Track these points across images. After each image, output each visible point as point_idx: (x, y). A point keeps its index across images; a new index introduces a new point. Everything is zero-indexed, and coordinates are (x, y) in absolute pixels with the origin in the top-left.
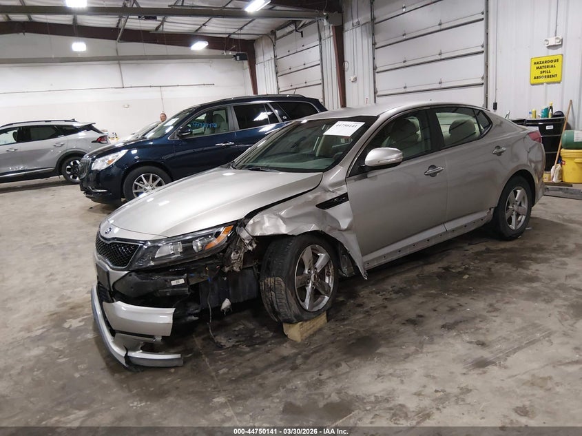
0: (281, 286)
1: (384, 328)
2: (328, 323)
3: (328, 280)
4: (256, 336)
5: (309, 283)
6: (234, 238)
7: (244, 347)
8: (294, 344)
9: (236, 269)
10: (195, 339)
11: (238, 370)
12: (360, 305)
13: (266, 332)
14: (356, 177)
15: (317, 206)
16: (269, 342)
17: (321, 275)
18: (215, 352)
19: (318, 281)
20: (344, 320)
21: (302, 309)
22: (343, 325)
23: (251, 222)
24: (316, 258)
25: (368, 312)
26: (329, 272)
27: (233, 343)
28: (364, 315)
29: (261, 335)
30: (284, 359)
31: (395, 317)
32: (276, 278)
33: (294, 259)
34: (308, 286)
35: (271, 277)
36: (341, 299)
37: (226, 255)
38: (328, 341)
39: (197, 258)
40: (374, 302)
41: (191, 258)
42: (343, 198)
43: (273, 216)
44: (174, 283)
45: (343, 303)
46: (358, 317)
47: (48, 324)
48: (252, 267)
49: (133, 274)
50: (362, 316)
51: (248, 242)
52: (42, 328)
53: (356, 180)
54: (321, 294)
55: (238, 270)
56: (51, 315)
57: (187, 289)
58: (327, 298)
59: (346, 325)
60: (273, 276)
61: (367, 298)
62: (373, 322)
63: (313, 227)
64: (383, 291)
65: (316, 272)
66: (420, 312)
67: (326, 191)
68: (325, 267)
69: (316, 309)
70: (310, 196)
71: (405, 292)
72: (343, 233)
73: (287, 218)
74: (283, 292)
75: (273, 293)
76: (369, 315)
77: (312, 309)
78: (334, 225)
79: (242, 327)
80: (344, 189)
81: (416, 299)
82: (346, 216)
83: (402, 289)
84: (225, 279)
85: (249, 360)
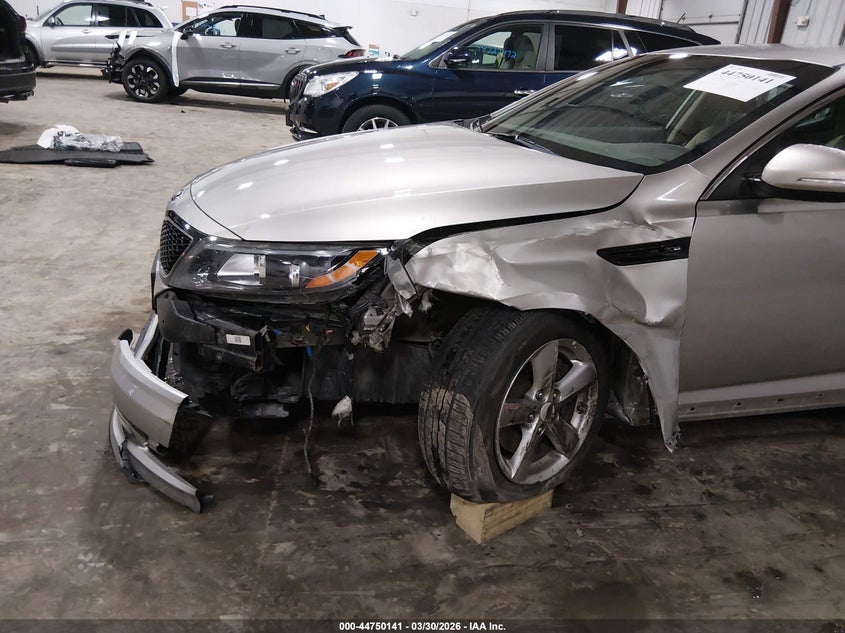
0: (465, 417)
1: (675, 576)
2: (554, 512)
3: (579, 422)
4: (393, 484)
5: (531, 421)
6: (375, 279)
7: (357, 502)
8: (458, 538)
9: (375, 343)
10: (285, 448)
11: (311, 559)
12: (644, 491)
13: (418, 482)
14: (727, 203)
15: (600, 252)
16: (410, 511)
17: (566, 409)
18: (300, 492)
19: (553, 419)
20: (592, 515)
21: (500, 475)
22: (585, 530)
23: (423, 252)
24: (564, 367)
25: (655, 514)
26: (583, 405)
27: (343, 485)
28: (643, 520)
29: (405, 485)
30: (417, 568)
31: (712, 552)
32: (458, 396)
33: (511, 364)
34: (528, 428)
35: (447, 389)
36: (608, 458)
37: (354, 311)
38: (531, 561)
39: (289, 301)
40: (679, 493)
41: (277, 297)
42: (676, 249)
43: (481, 253)
44: (231, 339)
45: (607, 471)
46: (626, 521)
47: (96, 329)
48: (426, 344)
49: (172, 294)
50: (636, 520)
51: (407, 296)
52: (82, 334)
53: (723, 212)
54: (554, 448)
55: (378, 347)
56: (113, 314)
57: (255, 359)
58: (563, 460)
59: (592, 532)
60: (454, 388)
61: (667, 476)
62: (657, 547)
63: (572, 301)
64: (710, 472)
65: (553, 401)
66: (779, 560)
67: (636, 220)
68: (579, 392)
69: (532, 480)
70: (590, 226)
71: (759, 492)
72: (649, 332)
73: (513, 266)
74: (464, 432)
75: (443, 427)
76: (656, 525)
77: (524, 478)
78: (630, 308)
79: (380, 451)
80: (685, 227)
81: (783, 519)
82: (669, 292)
83: (758, 480)
84: (351, 357)
85: (347, 541)
